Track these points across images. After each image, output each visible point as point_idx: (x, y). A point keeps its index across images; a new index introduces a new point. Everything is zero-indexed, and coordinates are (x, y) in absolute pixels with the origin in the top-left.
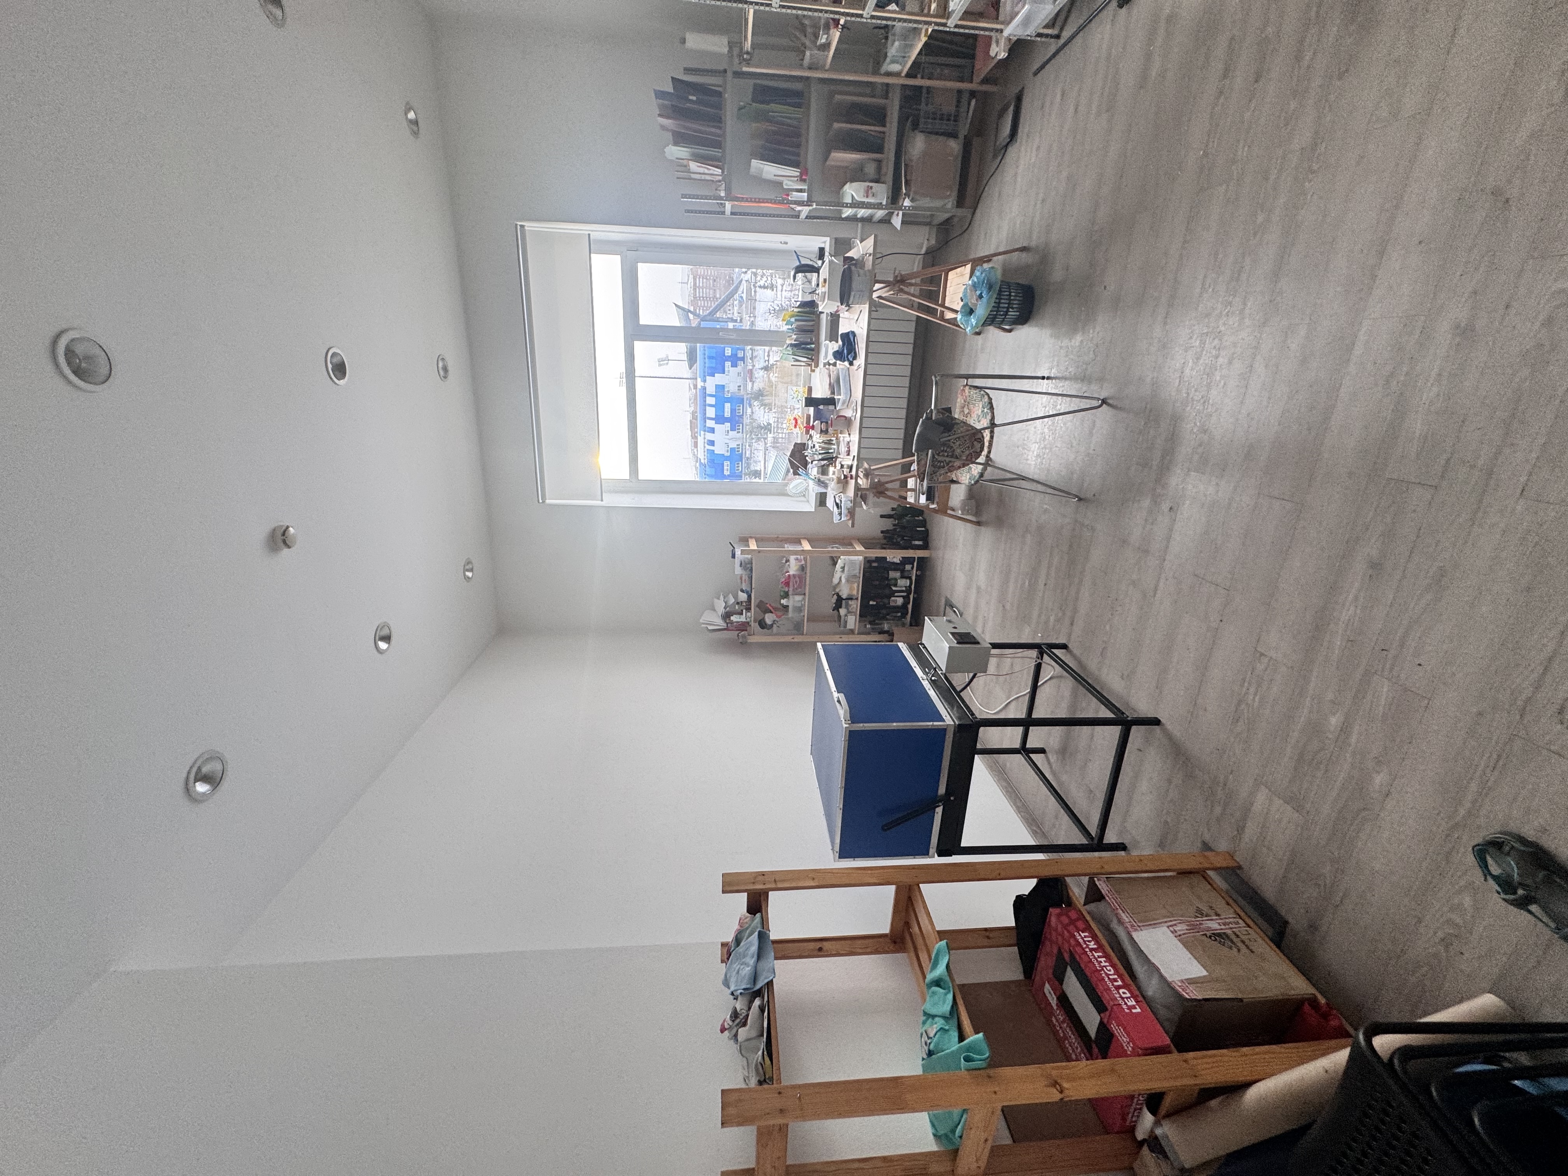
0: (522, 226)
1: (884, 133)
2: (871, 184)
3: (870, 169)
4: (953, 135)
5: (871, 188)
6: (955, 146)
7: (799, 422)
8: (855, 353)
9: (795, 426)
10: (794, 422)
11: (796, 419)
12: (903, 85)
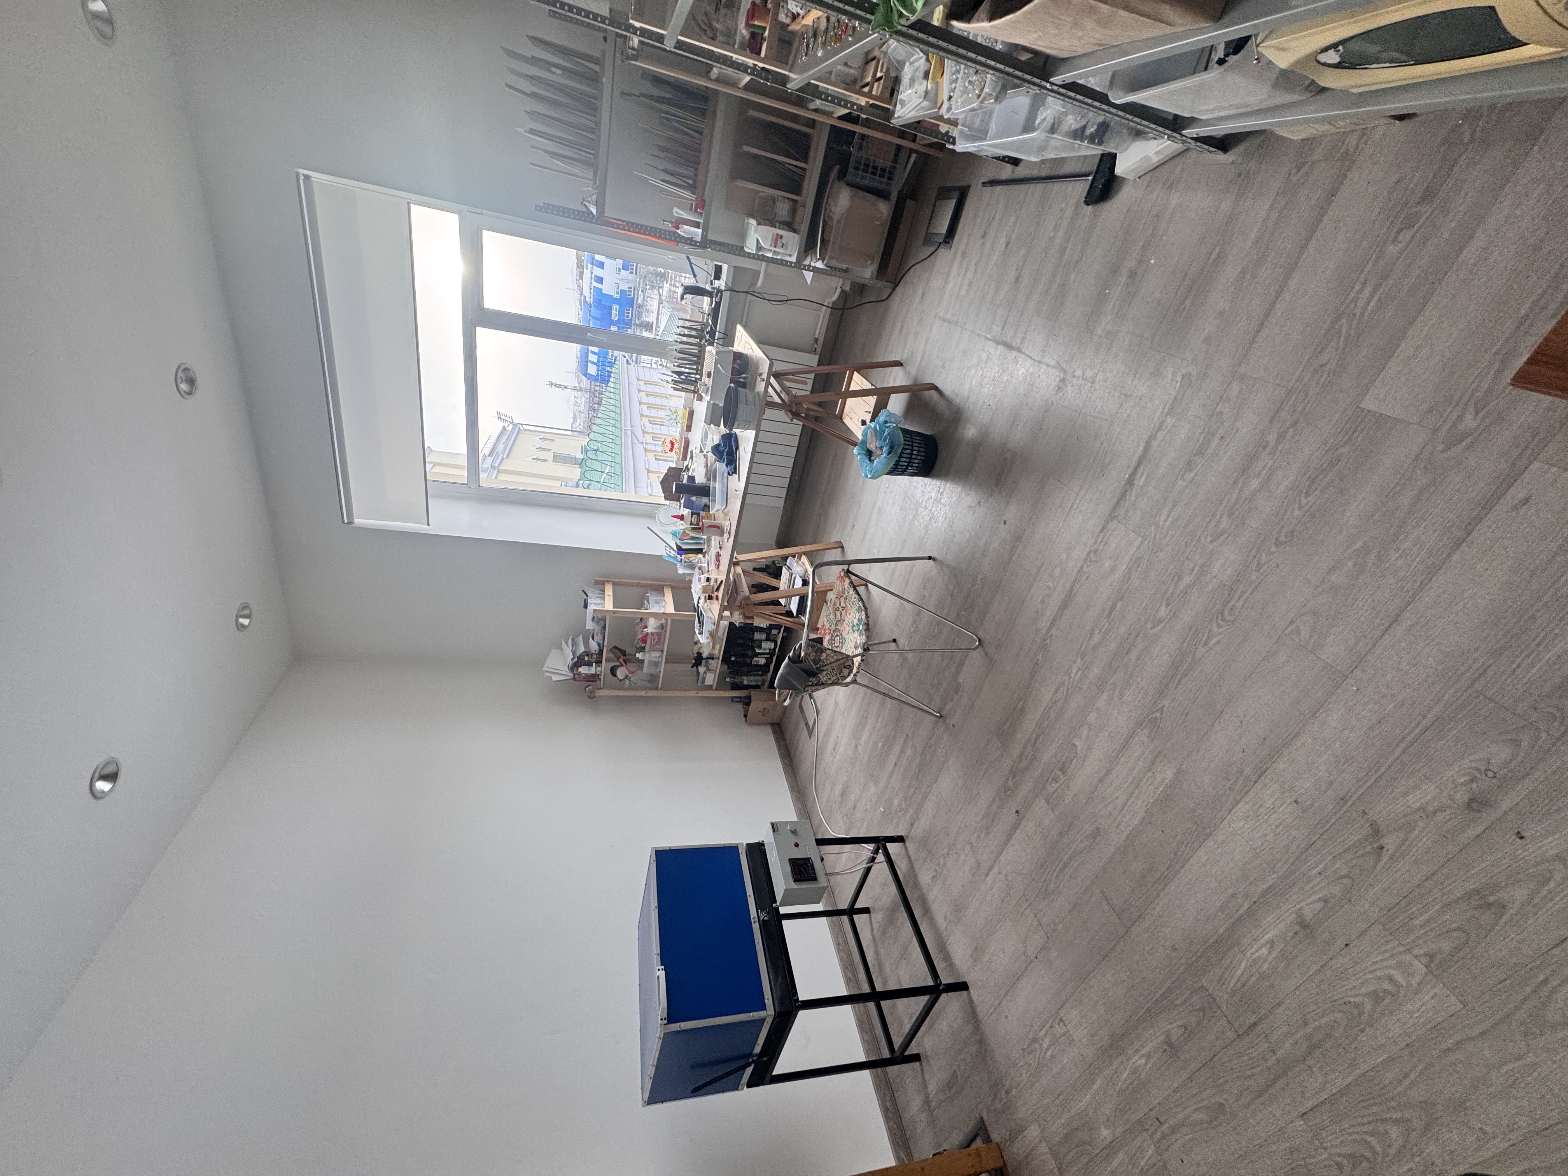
0: (307, 177)
1: (804, 169)
2: (781, 232)
3: (783, 210)
4: (883, 195)
5: (781, 237)
6: (884, 209)
7: (676, 446)
8: (735, 467)
9: (671, 450)
10: (670, 445)
11: (672, 443)
12: (832, 126)
